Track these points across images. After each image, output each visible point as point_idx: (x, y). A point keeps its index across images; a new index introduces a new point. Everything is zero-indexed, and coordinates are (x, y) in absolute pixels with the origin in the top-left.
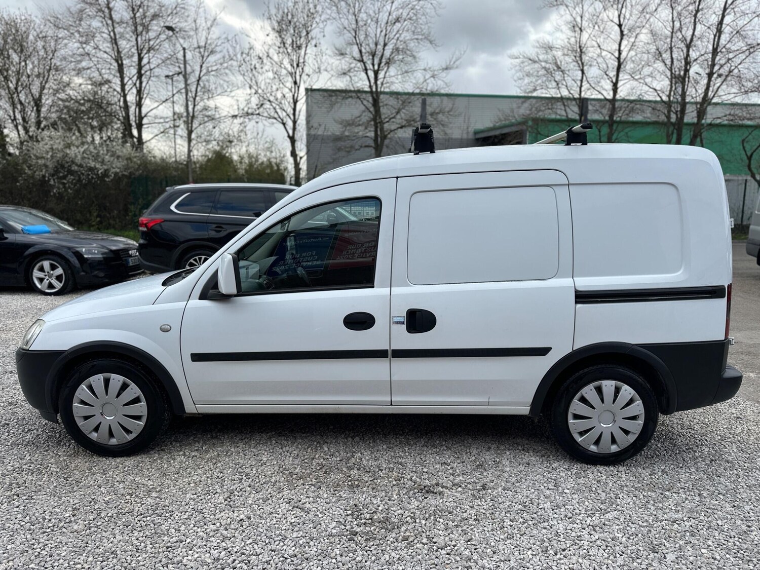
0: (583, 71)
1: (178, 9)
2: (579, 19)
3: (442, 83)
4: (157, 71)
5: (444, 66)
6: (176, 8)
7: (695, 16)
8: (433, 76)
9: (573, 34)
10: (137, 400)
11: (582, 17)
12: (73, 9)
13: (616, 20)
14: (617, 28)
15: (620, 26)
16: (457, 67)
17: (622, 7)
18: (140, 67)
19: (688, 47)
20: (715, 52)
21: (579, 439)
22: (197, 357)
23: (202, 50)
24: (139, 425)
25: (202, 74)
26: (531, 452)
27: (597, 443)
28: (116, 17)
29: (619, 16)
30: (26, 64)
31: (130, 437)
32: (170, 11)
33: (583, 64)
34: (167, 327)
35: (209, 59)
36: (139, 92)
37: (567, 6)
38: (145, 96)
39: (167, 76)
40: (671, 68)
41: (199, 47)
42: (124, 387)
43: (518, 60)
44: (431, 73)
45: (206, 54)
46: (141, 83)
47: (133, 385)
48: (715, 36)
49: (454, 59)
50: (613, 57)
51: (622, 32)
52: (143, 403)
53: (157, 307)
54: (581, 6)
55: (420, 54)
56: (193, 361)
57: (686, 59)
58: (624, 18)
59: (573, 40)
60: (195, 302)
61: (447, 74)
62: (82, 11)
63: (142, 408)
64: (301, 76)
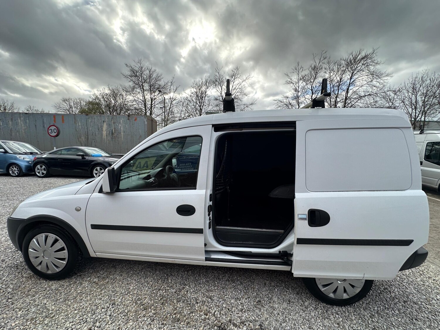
0: (299, 105)
1: (165, 86)
2: (297, 88)
3: (250, 109)
4: (157, 106)
5: (251, 104)
6: (164, 86)
7: (339, 87)
8: (247, 107)
9: (295, 93)
10: (62, 249)
11: (298, 87)
12: (131, 86)
13: (311, 88)
14: (311, 91)
15: (312, 90)
16: (255, 104)
17: (313, 84)
18: (151, 104)
19: (336, 97)
20: (346, 99)
21: (323, 289)
22: (94, 227)
23: (172, 99)
24: (63, 263)
25: (171, 106)
26: (290, 289)
27: (335, 292)
28: (145, 88)
29: (312, 87)
30: (116, 104)
31: (58, 270)
32: (162, 87)
33: (299, 103)
34: (78, 208)
35: (174, 102)
36: (151, 112)
37: (293, 84)
38: (153, 113)
39: (161, 108)
40: (330, 104)
41: (171, 98)
42: (56, 241)
43: (276, 102)
44: (246, 106)
45: (173, 100)
46: (152, 109)
47: (60, 240)
48: (346, 94)
49: (254, 101)
50: (309, 101)
51: (312, 92)
52: (66, 251)
53: (77, 196)
54: (298, 83)
55: (243, 99)
56: (92, 228)
57: (335, 102)
58: (313, 88)
59: (295, 95)
60: (97, 195)
61: (252, 106)
62: (134, 86)
63: (65, 254)
64: (202, 107)
